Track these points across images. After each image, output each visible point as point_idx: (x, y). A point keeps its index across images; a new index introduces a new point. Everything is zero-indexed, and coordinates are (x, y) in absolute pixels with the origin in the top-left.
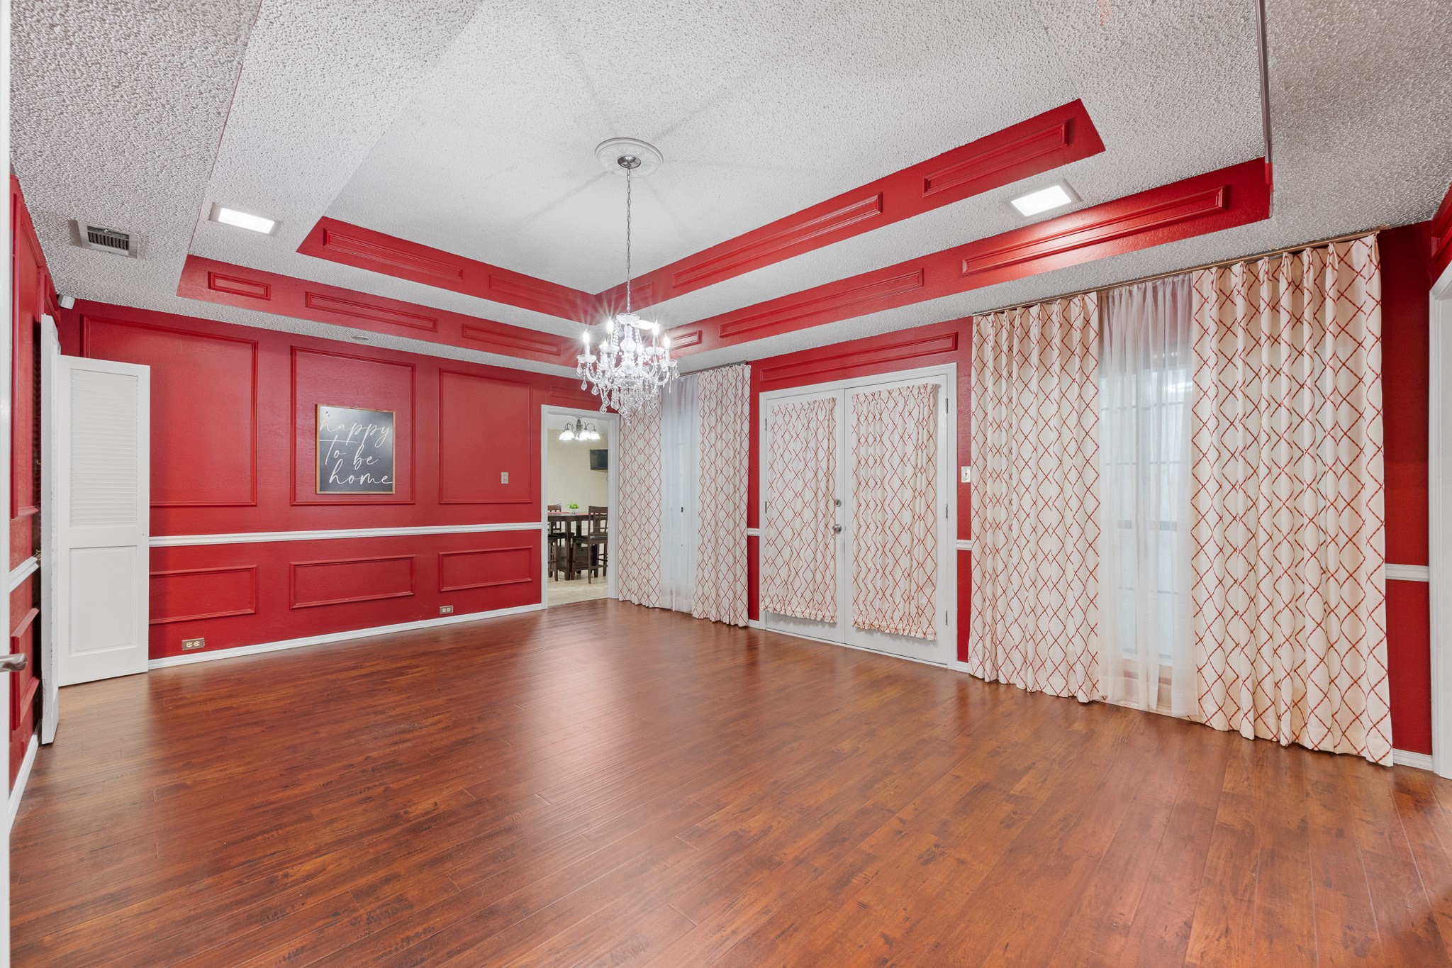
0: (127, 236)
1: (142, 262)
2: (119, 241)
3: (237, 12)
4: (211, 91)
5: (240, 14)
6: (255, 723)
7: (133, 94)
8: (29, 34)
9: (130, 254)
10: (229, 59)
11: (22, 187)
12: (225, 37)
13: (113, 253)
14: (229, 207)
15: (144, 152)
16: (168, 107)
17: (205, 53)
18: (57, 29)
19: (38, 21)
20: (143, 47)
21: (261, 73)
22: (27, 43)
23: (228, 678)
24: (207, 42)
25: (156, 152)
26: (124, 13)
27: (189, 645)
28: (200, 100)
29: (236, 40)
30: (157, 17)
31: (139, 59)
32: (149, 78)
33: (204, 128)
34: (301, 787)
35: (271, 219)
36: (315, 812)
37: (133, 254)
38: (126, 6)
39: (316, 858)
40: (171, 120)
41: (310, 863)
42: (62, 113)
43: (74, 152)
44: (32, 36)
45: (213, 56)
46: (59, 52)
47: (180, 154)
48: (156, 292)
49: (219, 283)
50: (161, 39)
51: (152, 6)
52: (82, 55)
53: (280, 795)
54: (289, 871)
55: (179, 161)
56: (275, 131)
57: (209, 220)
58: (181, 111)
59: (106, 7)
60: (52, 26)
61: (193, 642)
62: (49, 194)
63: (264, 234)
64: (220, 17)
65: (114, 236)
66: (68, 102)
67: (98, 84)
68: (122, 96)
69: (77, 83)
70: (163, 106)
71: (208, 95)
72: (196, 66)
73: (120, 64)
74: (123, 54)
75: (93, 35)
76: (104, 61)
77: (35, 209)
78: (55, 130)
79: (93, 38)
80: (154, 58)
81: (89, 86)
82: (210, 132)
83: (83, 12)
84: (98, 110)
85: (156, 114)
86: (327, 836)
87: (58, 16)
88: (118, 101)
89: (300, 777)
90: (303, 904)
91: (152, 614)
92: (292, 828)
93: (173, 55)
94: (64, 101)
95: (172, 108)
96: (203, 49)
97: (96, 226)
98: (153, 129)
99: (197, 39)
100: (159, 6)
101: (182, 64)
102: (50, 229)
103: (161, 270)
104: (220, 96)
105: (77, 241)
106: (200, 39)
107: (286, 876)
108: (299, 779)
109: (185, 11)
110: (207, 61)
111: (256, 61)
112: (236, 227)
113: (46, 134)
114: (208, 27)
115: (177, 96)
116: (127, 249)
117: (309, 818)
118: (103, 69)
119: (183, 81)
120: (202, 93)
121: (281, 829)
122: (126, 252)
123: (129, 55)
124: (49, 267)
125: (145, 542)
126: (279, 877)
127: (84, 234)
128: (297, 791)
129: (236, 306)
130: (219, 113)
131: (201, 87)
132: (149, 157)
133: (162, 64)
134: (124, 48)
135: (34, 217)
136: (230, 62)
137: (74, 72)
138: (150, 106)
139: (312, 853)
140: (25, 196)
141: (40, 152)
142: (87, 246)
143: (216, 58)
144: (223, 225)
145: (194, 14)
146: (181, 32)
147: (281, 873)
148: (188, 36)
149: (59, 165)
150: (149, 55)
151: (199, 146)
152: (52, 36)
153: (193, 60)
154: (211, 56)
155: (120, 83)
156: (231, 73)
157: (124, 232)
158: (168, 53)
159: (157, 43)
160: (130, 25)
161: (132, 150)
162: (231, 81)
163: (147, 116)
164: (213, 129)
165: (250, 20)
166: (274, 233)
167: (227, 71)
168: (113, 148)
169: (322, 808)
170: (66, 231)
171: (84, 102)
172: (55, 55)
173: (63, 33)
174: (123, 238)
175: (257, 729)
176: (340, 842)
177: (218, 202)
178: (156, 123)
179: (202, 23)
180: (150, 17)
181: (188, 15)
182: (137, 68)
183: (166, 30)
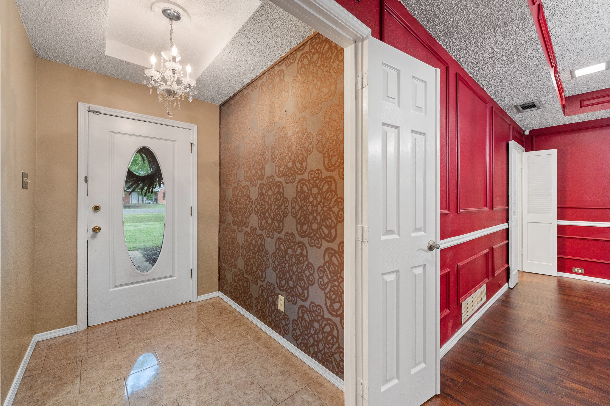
0: (533, 103)
1: (544, 109)
2: (532, 106)
3: (520, 7)
4: (529, 39)
5: (522, 7)
6: (591, 315)
7: (507, 58)
8: (476, 62)
9: (538, 108)
10: (528, 24)
11: (497, 103)
12: (522, 19)
13: (532, 110)
14: (578, 69)
15: (521, 73)
16: (519, 54)
17: (519, 29)
18: (480, 55)
19: (476, 57)
20: (501, 42)
21: (563, 8)
22: (477, 64)
23: (591, 291)
24: (518, 25)
25: (525, 71)
26: (491, 38)
27: (576, 270)
28: (527, 44)
29: (526, 16)
30: (499, 31)
31: (502, 47)
32: (509, 50)
33: (535, 52)
34: (596, 353)
35: (603, 62)
36: (595, 367)
37: (539, 108)
38: (490, 35)
39: (582, 386)
40: (523, 57)
41: (577, 385)
42: (494, 76)
43: (503, 85)
44: (477, 62)
45: (522, 27)
46: (484, 61)
47: (533, 66)
48: (555, 118)
49: (586, 103)
50: (504, 36)
51: (496, 29)
52: (489, 57)
53: (583, 350)
54: (565, 381)
55: (534, 69)
56: (583, 25)
57: (572, 78)
58: (524, 52)
59: (487, 40)
60: (479, 55)
61: (578, 270)
62: (504, 101)
63: (603, 71)
64: (516, 14)
65: (529, 105)
66: (493, 72)
67: (497, 62)
68: (505, 61)
69: (492, 66)
70: (518, 55)
71: (529, 41)
72: (519, 35)
73: (499, 52)
74: (498, 49)
75: (488, 50)
76: (495, 55)
77: (503, 107)
78: (495, 82)
79: (489, 51)
80: (506, 43)
81: (495, 64)
82: (538, 52)
83: (483, 46)
84: (502, 69)
85: (517, 59)
86: (594, 381)
87: (478, 52)
88: (505, 63)
89: (599, 349)
90: (562, 397)
91: (559, 253)
92: (579, 366)
93: (511, 38)
94: (492, 73)
95: (521, 54)
96: (518, 28)
97: (522, 104)
98: (519, 64)
99: (514, 27)
100: (498, 28)
101: (515, 38)
102: (510, 111)
103: (552, 109)
104: (533, 38)
105: (520, 112)
106: (515, 26)
107: (562, 381)
108: (598, 350)
109: (505, 22)
110: (521, 31)
111: (558, 6)
112: (586, 75)
113: (494, 85)
114: (515, 20)
115: (520, 49)
116: (536, 107)
117: (591, 368)
118: (496, 57)
119: (518, 43)
120: (527, 42)
121: (573, 363)
122: (536, 108)
123: (499, 48)
124: (517, 123)
125: (556, 222)
126: (559, 380)
127: (520, 108)
128: (592, 353)
129: (596, 111)
130: (537, 44)
131: (525, 40)
132: (523, 73)
133: (509, 43)
134: (497, 47)
135: (504, 110)
136: (529, 24)
137: (490, 63)
138: (514, 58)
139: (581, 382)
140: (499, 105)
141: (495, 90)
142: (524, 112)
143: (523, 27)
144: (579, 77)
145: (508, 21)
146: (508, 29)
147: (561, 379)
148: (511, 28)
149: (502, 91)
150: (504, 43)
151: (537, 59)
152: (480, 58)
153: (517, 34)
154: (521, 28)
155: (502, 58)
156: (532, 27)
157: (531, 102)
158: (509, 38)
159: (504, 38)
160: (494, 40)
161: (517, 74)
162: (533, 30)
163: (515, 61)
164: (538, 50)
165: (526, 5)
166: (608, 68)
167: (530, 28)
168: (512, 78)
169: (601, 369)
170: (515, 110)
171: (497, 69)
172: (484, 62)
173: (482, 55)
174: (532, 104)
175: (590, 318)
176: (599, 389)
177: (572, 69)
178: (519, 62)
179: (512, 21)
180: (498, 33)
181: (507, 22)
182: (504, 50)
183: (504, 32)
